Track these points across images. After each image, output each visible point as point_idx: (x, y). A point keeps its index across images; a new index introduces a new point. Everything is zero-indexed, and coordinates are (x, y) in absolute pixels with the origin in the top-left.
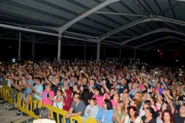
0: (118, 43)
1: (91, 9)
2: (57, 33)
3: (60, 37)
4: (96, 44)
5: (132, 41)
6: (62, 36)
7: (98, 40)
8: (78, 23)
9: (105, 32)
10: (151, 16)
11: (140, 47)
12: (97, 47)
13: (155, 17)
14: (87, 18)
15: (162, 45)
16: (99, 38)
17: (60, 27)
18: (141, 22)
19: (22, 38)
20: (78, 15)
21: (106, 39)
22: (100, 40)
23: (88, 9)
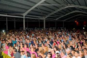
0: (55, 19)
1: (37, 3)
2: (23, 16)
3: (24, 18)
4: (43, 20)
5: (61, 18)
6: (25, 17)
7: (44, 19)
8: (32, 11)
9: (47, 14)
10: (69, 5)
11: (66, 21)
12: (44, 22)
13: (70, 5)
14: (36, 8)
15: (77, 19)
16: (44, 17)
17: (24, 13)
18: (64, 8)
19: (7, 20)
20: (31, 7)
21: (48, 18)
23: (36, 3)
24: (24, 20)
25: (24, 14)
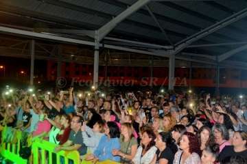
0: (214, 58)
2: (93, 40)
3: (97, 47)
4: (167, 58)
6: (101, 45)
7: (170, 53)
9: (184, 36)
16: (171, 47)
17: (97, 29)
20: (125, 6)
22: (173, 51)
24: (96, 54)
25: (96, 31)
